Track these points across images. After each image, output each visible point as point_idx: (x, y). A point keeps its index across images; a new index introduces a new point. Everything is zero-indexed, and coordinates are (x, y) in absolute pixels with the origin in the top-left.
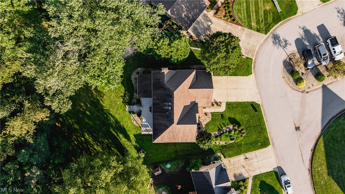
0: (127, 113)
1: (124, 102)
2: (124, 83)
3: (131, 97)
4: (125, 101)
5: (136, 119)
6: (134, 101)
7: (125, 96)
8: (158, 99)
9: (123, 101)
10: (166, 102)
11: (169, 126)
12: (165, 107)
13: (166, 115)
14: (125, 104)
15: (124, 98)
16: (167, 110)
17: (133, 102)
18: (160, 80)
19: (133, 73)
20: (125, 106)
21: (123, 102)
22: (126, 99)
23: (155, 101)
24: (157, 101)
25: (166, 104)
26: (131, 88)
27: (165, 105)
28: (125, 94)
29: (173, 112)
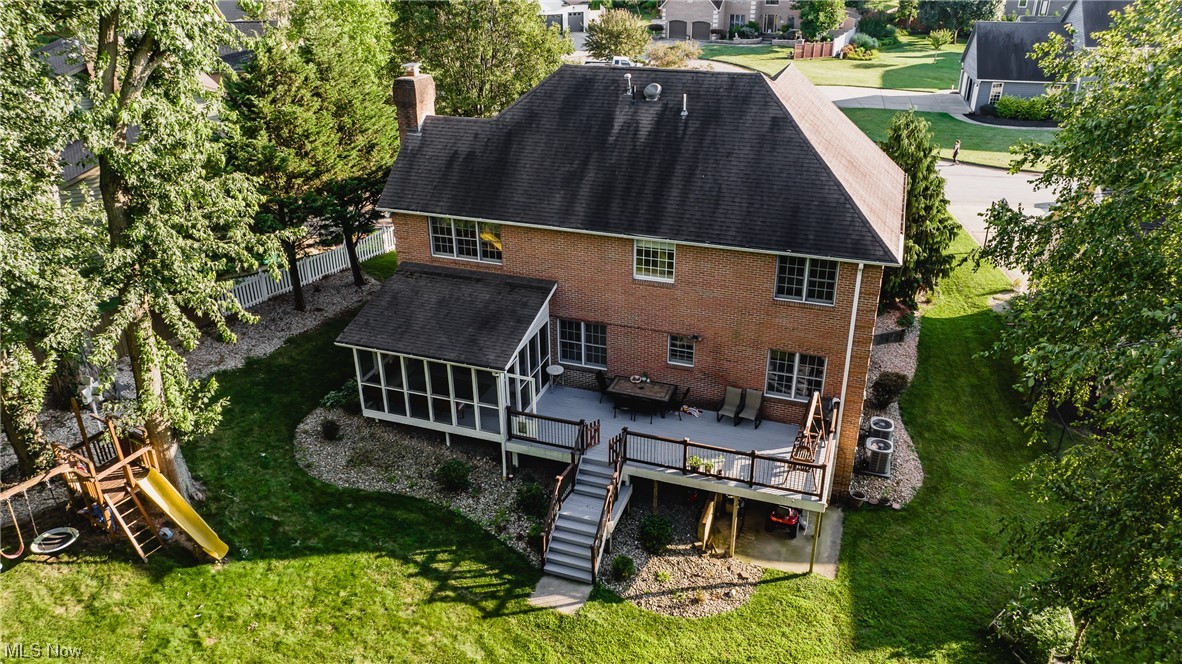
0: (596, 613)
1: (490, 605)
2: (331, 538)
3: (473, 540)
4: (492, 596)
5: (686, 583)
6: (520, 538)
7: (442, 579)
8: (572, 181)
9: (482, 609)
10: (609, 120)
11: (773, 112)
12: (637, 130)
13: (694, 126)
14: (511, 605)
15: (454, 589)
16: (668, 115)
17: (520, 546)
18: (455, 155)
19: (301, 464)
20: (533, 609)
21: (487, 615)
22: (469, 582)
23: (580, 208)
24: (585, 191)
25: (620, 119)
26: (400, 514)
27: (627, 126)
28: (425, 571)
29: (689, 76)
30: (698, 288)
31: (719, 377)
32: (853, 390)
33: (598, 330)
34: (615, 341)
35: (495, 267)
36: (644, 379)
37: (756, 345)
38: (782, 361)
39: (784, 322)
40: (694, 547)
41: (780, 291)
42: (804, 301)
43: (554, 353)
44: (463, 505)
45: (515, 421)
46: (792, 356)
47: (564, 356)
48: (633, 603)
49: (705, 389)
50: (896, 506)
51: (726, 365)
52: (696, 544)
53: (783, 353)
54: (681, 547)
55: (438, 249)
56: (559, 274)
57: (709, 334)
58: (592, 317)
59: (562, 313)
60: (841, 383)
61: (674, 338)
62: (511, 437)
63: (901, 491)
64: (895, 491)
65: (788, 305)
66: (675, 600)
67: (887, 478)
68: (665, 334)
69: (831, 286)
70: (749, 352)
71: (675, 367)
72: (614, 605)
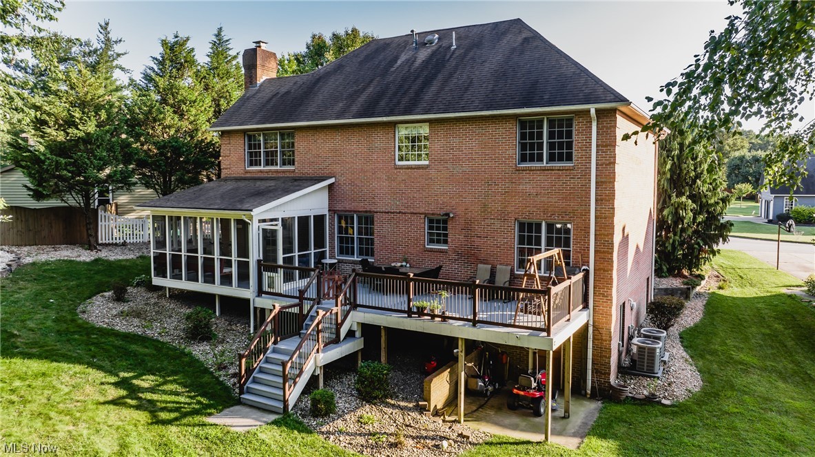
5: (391, 430)
8: (355, 95)
11: (525, 35)
13: (459, 52)
16: (441, 50)
17: (231, 382)
18: (276, 94)
20: (204, 425)
24: (362, 98)
25: (403, 58)
27: (407, 61)
30: (449, 166)
31: (471, 256)
32: (602, 255)
33: (367, 220)
34: (382, 228)
35: (289, 171)
36: (404, 264)
37: (503, 217)
38: (529, 235)
39: (528, 188)
40: (418, 405)
41: (523, 159)
42: (545, 164)
43: (332, 248)
44: (200, 351)
45: (266, 275)
46: (539, 226)
47: (341, 252)
48: (321, 437)
49: (458, 271)
50: (664, 402)
51: (477, 242)
52: (420, 403)
53: (530, 225)
54: (402, 404)
55: (251, 164)
56: (337, 169)
57: (460, 210)
58: (361, 206)
59: (339, 207)
60: (588, 248)
61: (431, 221)
62: (260, 292)
63: (673, 391)
64: (666, 390)
65: (530, 170)
66: (370, 441)
67: (658, 378)
68: (423, 216)
69: (570, 145)
70: (498, 224)
71: (431, 250)
72: (296, 432)
